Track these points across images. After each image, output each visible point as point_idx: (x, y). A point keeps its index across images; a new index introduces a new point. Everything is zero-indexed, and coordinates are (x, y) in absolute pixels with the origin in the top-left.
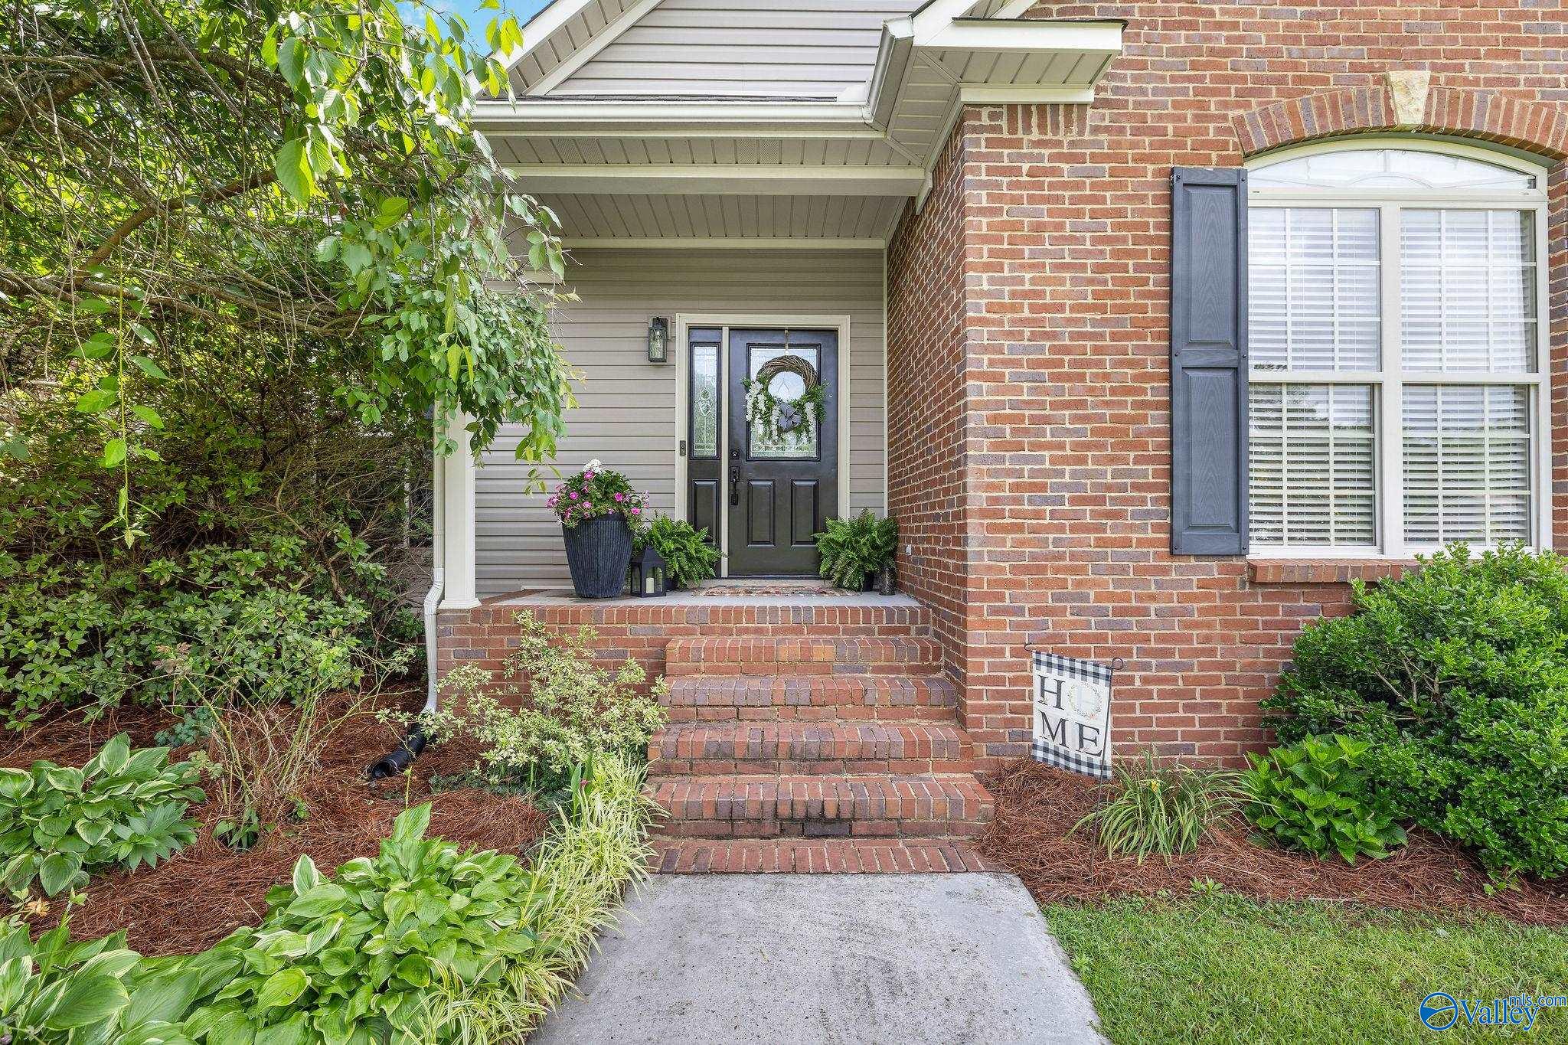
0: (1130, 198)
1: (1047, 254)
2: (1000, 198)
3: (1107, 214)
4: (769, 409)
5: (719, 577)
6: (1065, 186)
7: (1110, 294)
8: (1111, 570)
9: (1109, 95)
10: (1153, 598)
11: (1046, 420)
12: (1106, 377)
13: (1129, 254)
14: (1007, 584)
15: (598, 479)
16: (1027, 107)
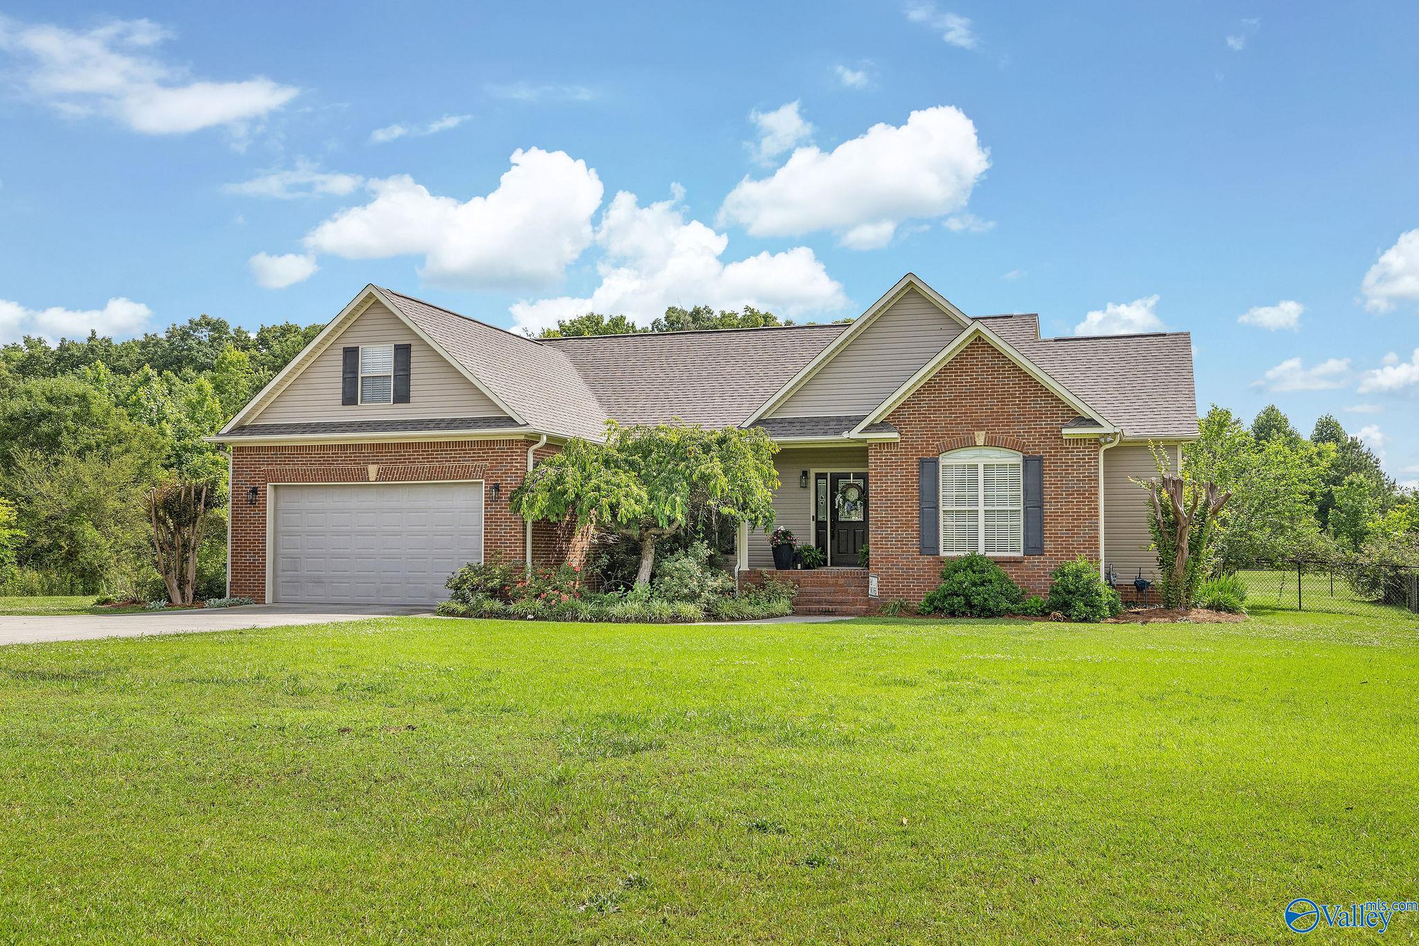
0: (909, 465)
1: (889, 479)
2: (877, 466)
3: (904, 469)
4: (844, 504)
5: (826, 565)
6: (893, 462)
7: (904, 489)
8: (905, 558)
9: (904, 439)
10: (916, 565)
11: (889, 521)
12: (904, 510)
13: (909, 479)
14: (879, 562)
15: (783, 532)
16: (884, 443)
